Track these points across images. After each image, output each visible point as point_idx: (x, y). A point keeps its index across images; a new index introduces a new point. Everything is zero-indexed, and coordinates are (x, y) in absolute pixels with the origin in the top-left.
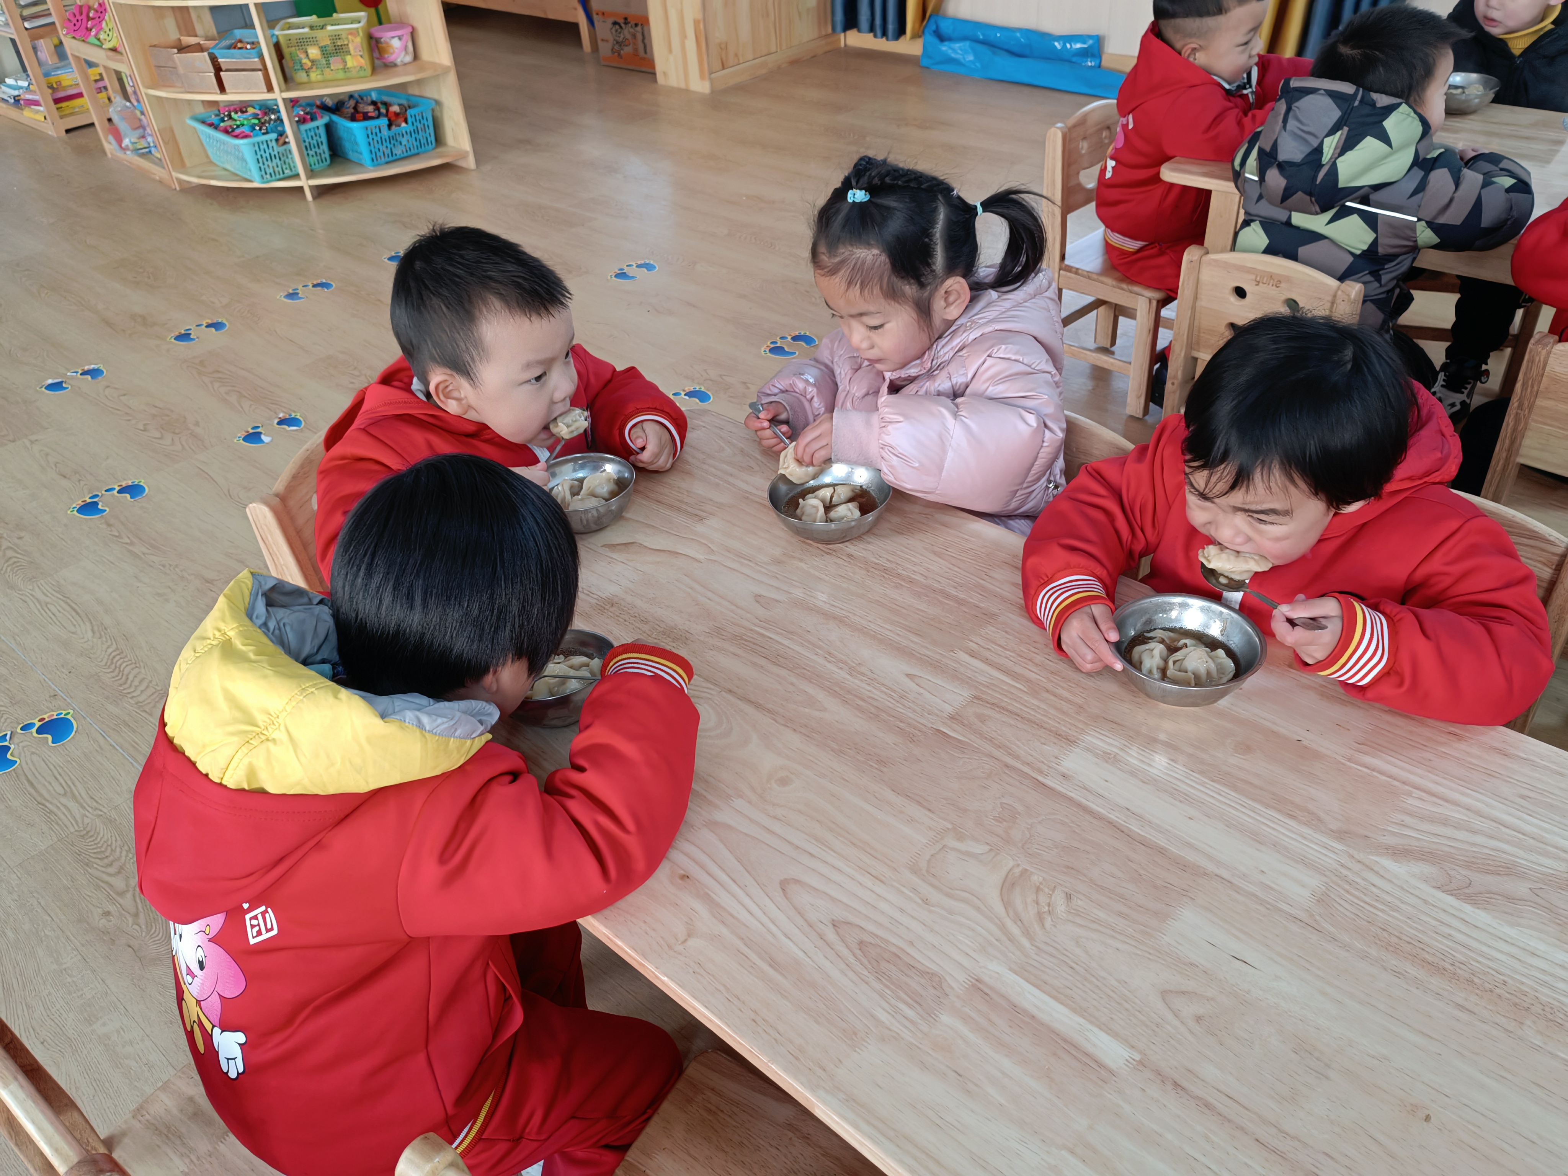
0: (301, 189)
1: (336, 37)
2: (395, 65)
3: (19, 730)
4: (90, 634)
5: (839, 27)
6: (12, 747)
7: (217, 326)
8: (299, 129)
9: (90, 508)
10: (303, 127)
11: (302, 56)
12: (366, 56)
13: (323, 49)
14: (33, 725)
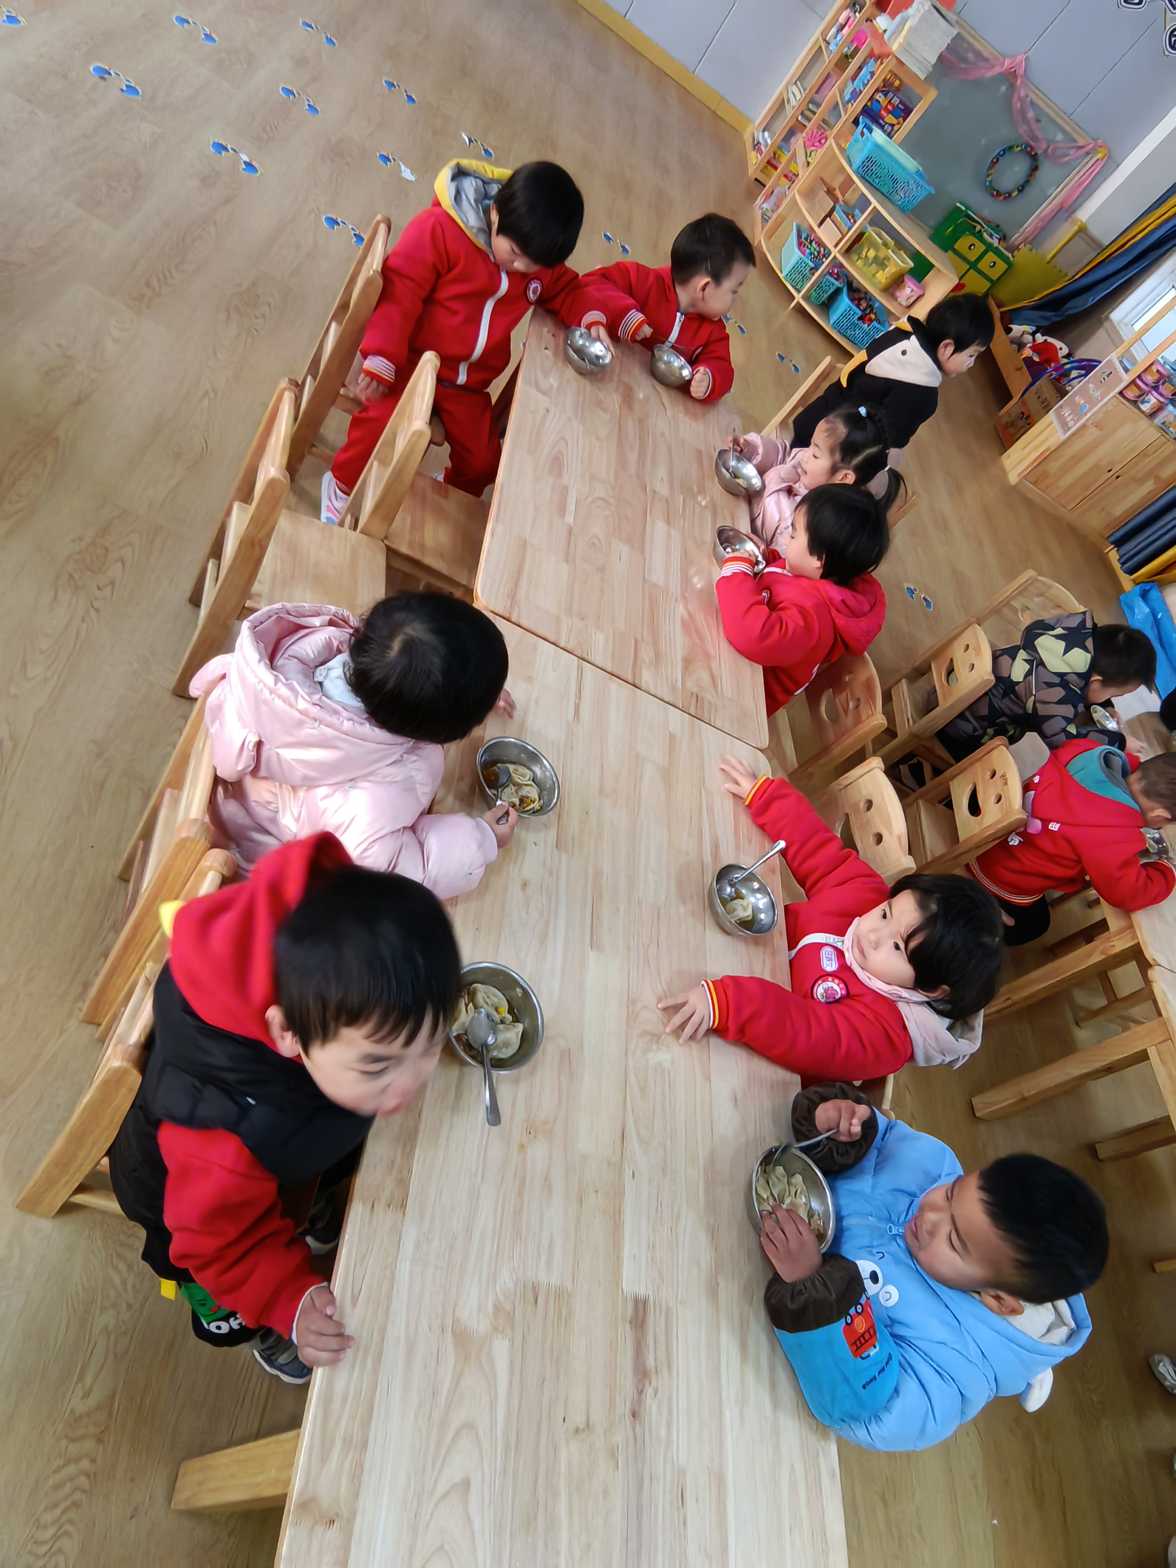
0: (793, 298)
1: (887, 258)
2: (896, 300)
5: (1112, 539)
8: (825, 275)
10: (828, 277)
11: (866, 250)
12: (888, 280)
13: (876, 257)
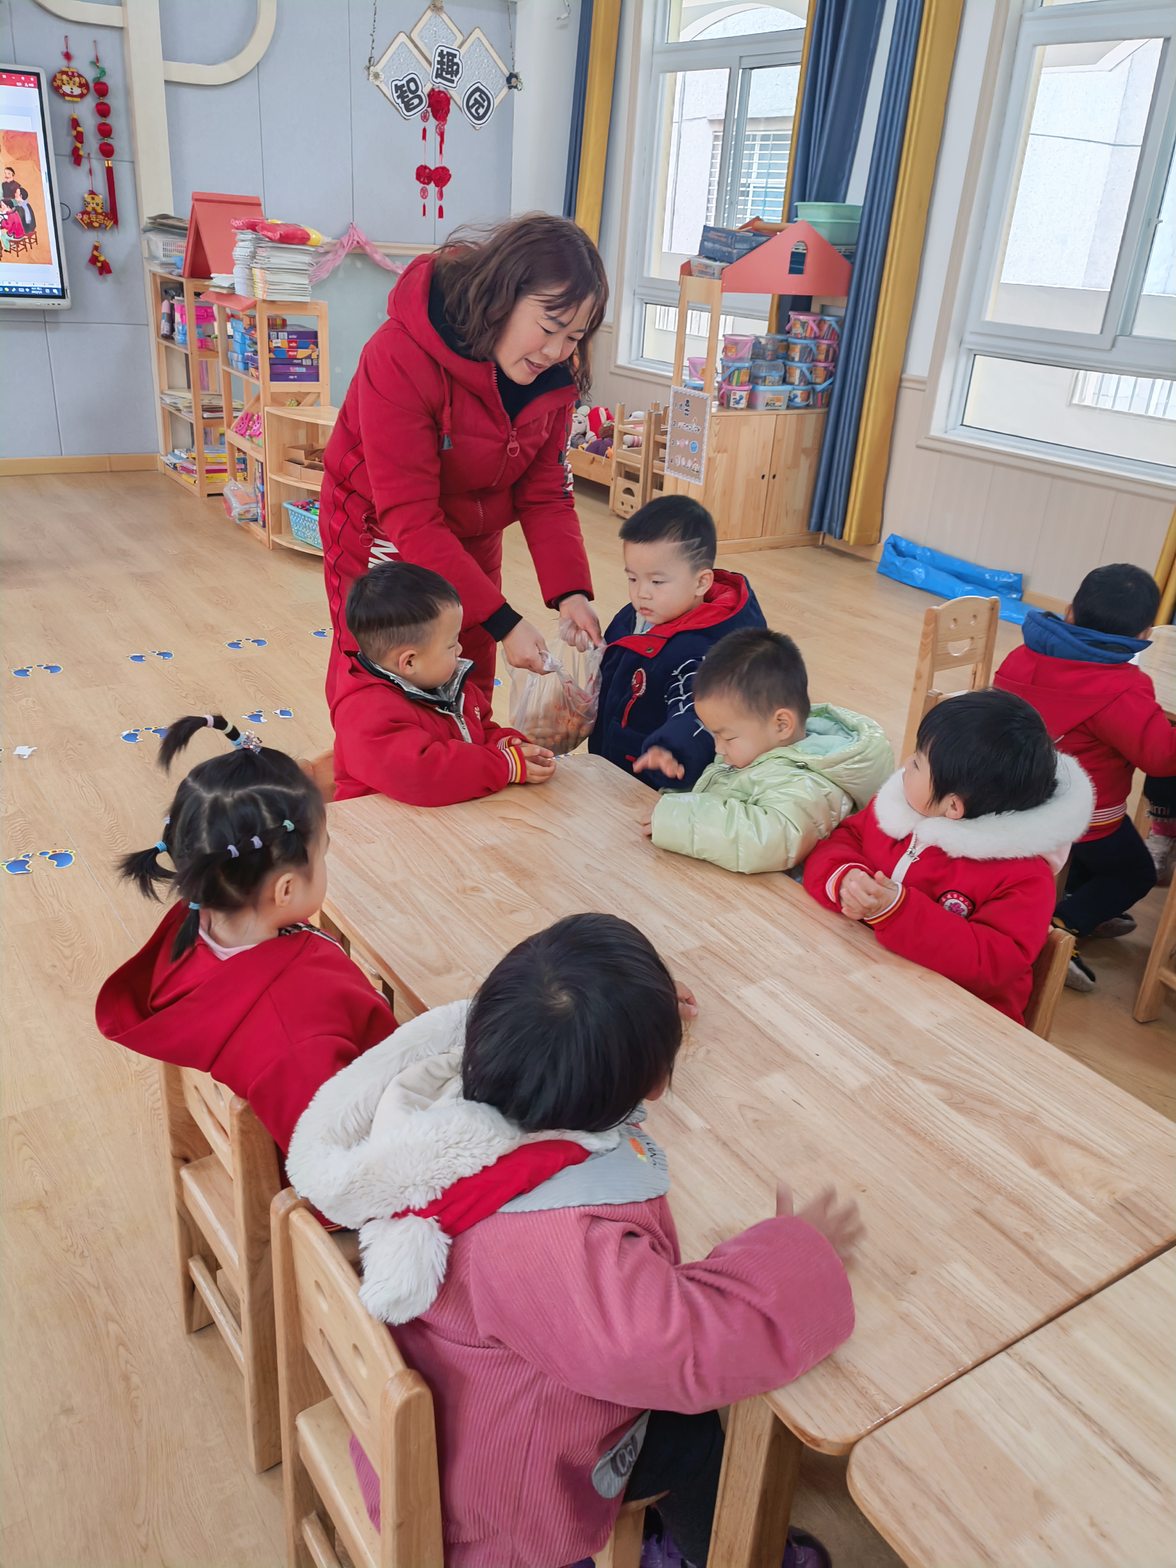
3: (38, 854)
4: (103, 810)
6: (31, 862)
7: (259, 642)
9: (131, 737)
14: (48, 853)
